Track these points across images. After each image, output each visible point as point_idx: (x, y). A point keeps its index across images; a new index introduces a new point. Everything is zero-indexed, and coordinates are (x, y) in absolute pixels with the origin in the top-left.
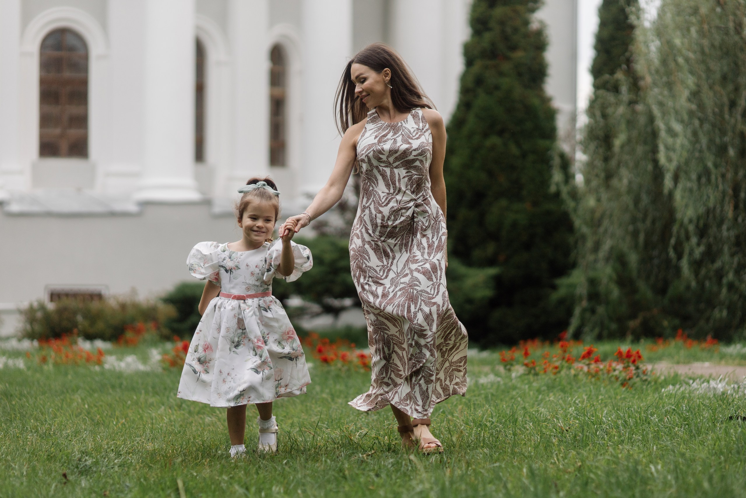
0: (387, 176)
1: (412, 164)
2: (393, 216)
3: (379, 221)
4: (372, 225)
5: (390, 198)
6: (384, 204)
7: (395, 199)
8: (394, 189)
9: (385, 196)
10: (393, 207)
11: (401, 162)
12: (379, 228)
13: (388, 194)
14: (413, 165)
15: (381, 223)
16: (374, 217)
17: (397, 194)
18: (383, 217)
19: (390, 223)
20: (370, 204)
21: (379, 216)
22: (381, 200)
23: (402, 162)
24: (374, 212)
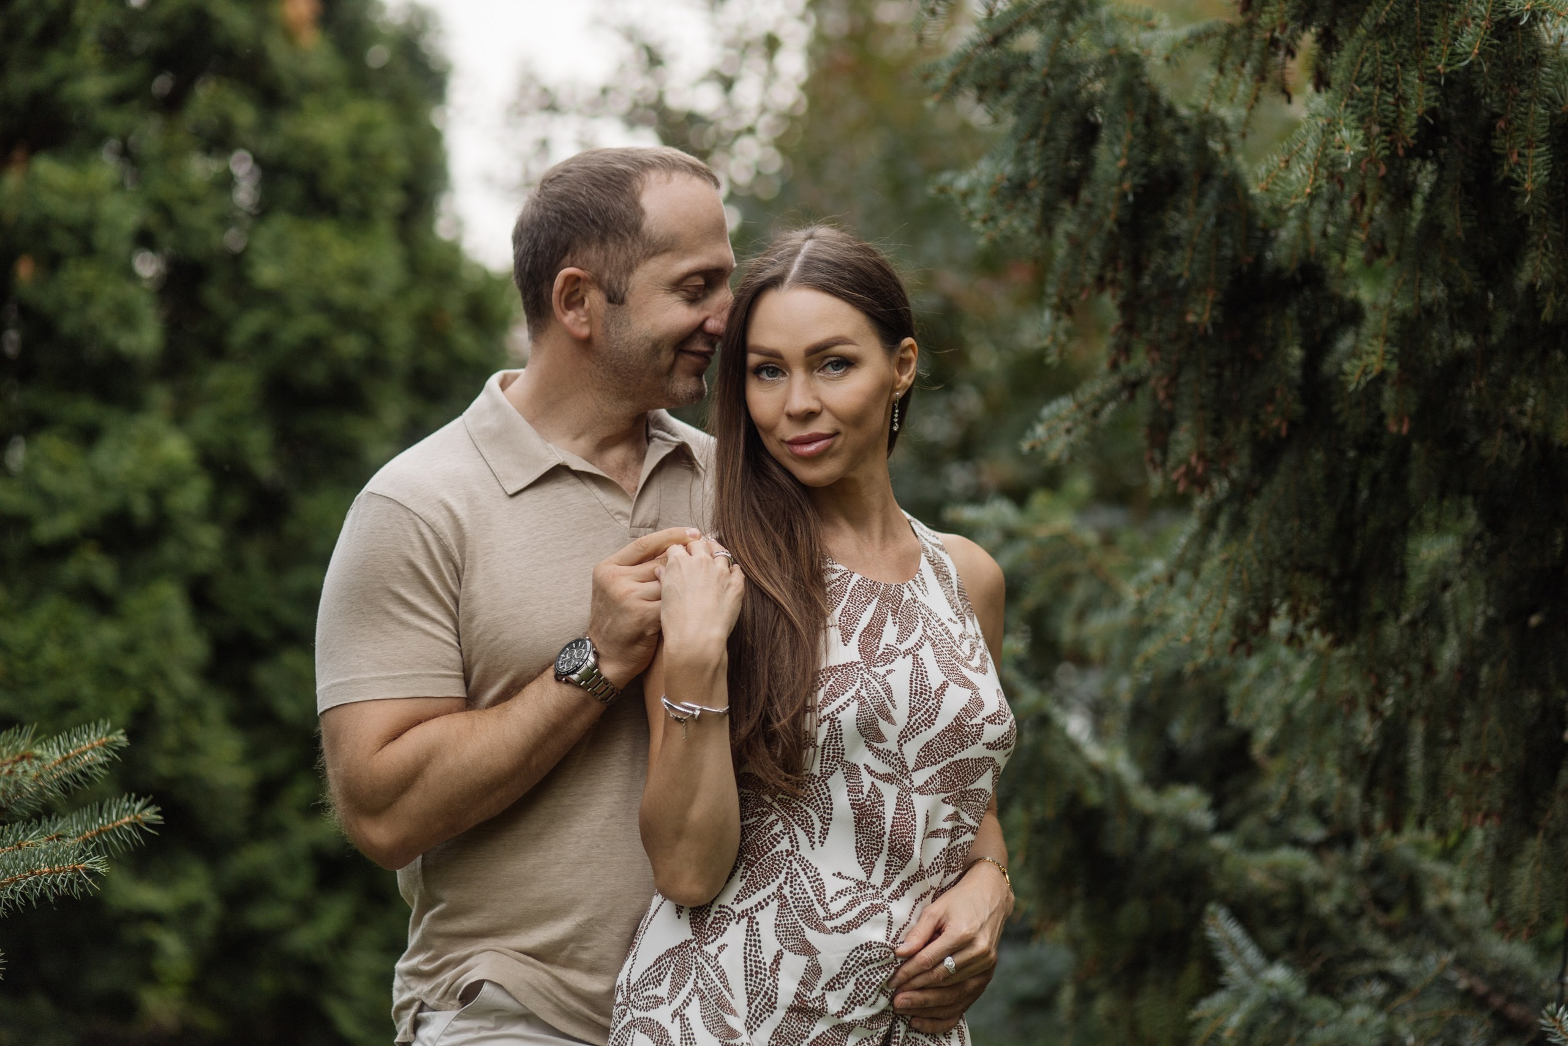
0: (880, 818)
1: (972, 782)
2: (853, 980)
3: (787, 987)
4: (751, 997)
5: (867, 904)
6: (839, 922)
7: (885, 914)
8: (887, 873)
9: (847, 890)
10: (868, 946)
11: (939, 767)
12: (780, 1013)
13: (861, 885)
14: (972, 787)
15: (797, 995)
16: (769, 961)
17: (895, 896)
18: (815, 971)
19: (834, 1002)
20: (760, 906)
21: (793, 966)
22: (824, 905)
23: (943, 770)
24: (770, 945)
